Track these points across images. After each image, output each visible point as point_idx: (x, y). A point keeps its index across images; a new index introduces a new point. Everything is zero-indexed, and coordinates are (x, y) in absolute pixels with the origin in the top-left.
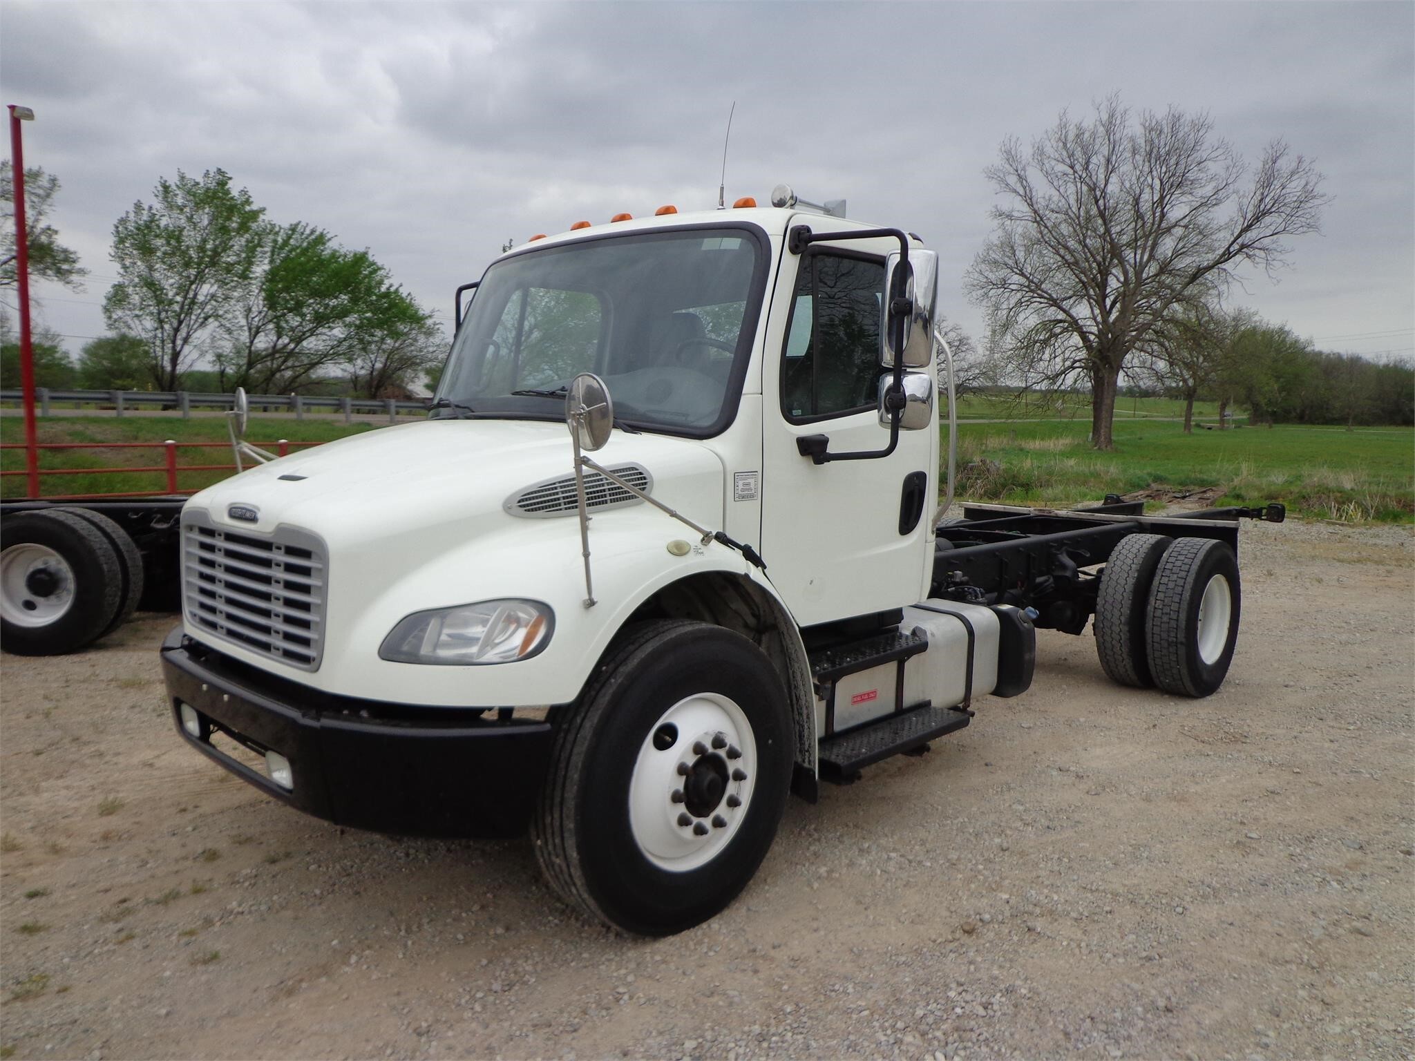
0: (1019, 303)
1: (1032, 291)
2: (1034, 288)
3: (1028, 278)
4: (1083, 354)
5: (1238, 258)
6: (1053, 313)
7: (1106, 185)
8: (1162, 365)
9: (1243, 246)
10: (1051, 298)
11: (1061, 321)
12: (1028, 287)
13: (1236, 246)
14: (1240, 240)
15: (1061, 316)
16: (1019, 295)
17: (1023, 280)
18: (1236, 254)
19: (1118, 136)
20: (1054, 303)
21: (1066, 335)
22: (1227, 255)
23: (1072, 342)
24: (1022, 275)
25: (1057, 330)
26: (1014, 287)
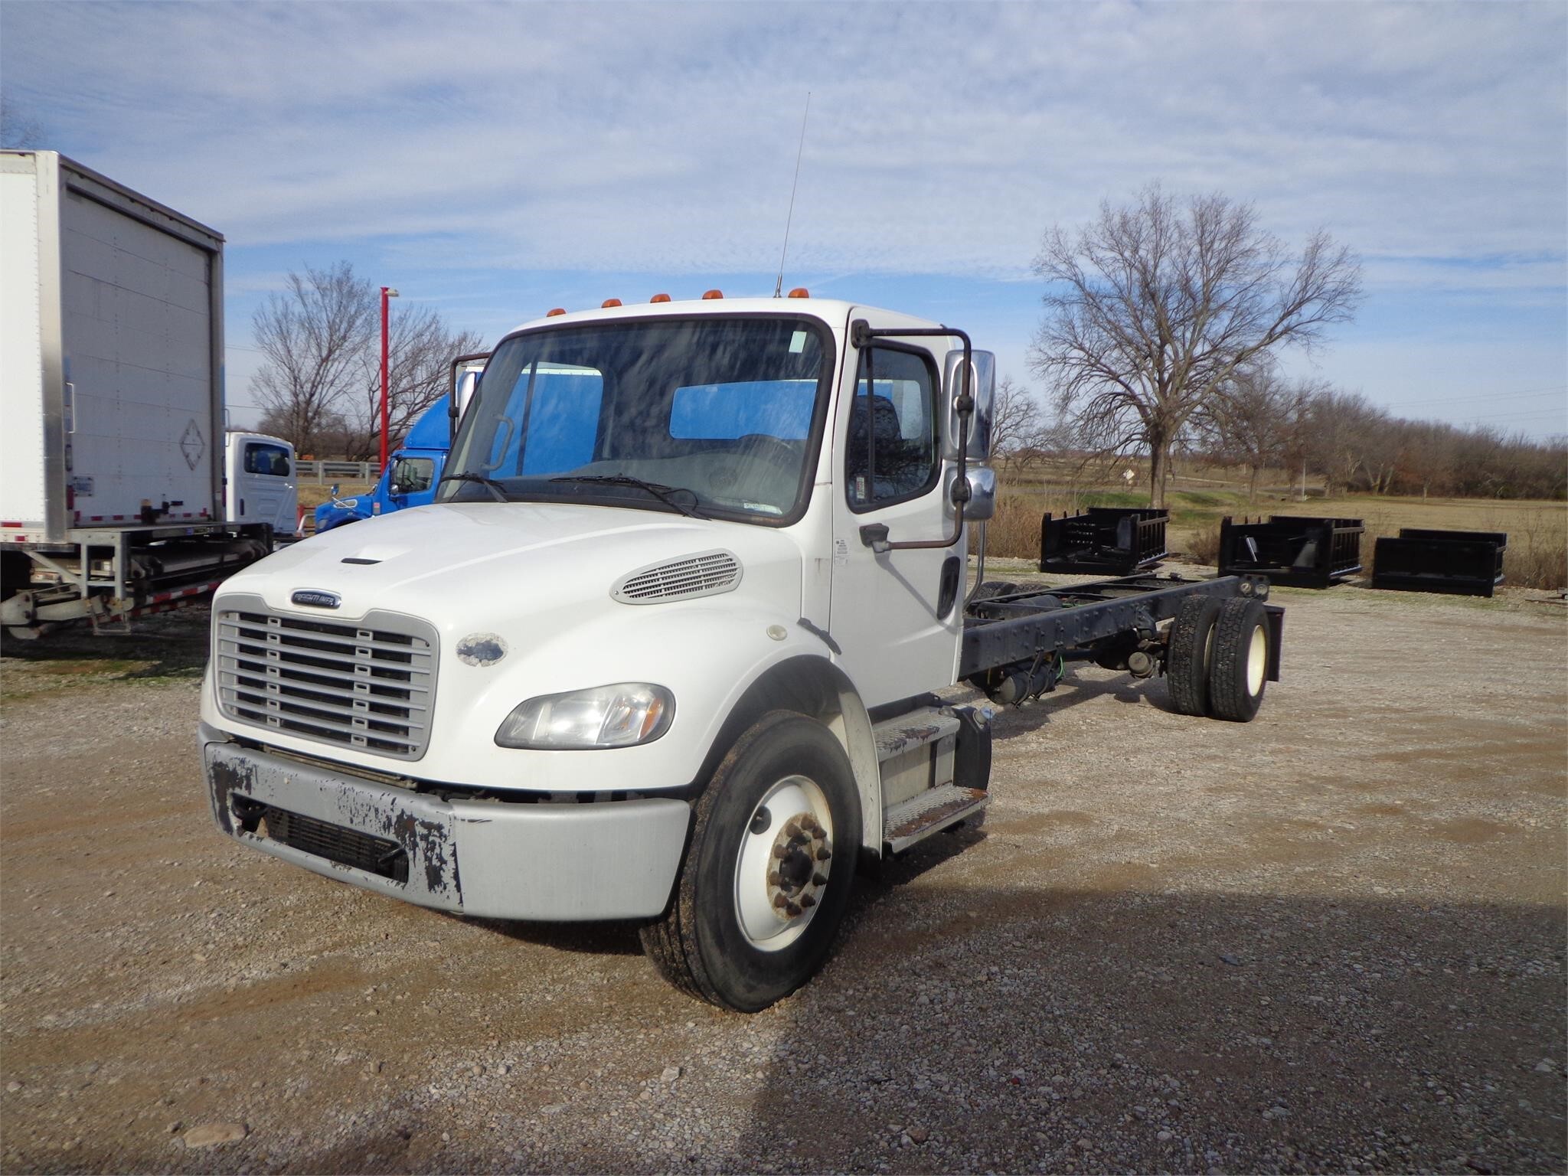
0: (1079, 377)
1: (1092, 365)
2: (1094, 362)
3: (1087, 353)
4: (1141, 427)
5: (1282, 341)
6: (1111, 386)
7: (1155, 268)
9: (1287, 330)
10: (1110, 372)
11: (1119, 394)
12: (1088, 360)
13: (1279, 329)
14: (1285, 323)
15: (1120, 388)
16: (1077, 370)
17: (1082, 354)
18: (1278, 337)
19: (1164, 224)
20: (1115, 377)
21: (1124, 409)
22: (1271, 337)
23: (1128, 416)
24: (1082, 348)
25: (1116, 403)
26: (1074, 361)
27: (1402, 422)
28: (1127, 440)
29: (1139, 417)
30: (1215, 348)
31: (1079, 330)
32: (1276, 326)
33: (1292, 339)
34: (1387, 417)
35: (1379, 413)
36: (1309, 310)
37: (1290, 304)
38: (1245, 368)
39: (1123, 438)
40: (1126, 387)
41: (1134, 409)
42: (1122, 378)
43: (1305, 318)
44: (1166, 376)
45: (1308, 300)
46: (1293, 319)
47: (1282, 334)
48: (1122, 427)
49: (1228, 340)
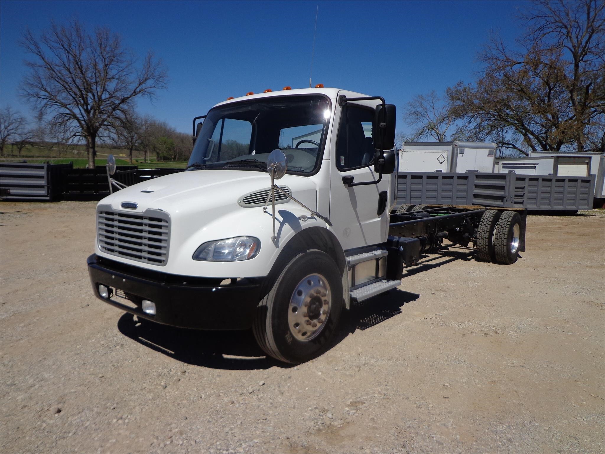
0: (46, 105)
1: (52, 99)
2: (52, 98)
3: (49, 93)
4: (80, 129)
5: (139, 95)
6: (63, 110)
8: (115, 136)
10: (61, 103)
11: (68, 114)
12: (50, 97)
13: (138, 90)
14: (140, 87)
15: (68, 111)
16: (45, 101)
17: (46, 94)
18: (138, 93)
20: (65, 106)
21: (71, 121)
22: (135, 93)
23: (73, 124)
24: (46, 91)
25: (66, 118)
26: (43, 97)
27: (180, 133)
28: (74, 135)
29: (78, 125)
30: (111, 97)
31: (44, 82)
32: (137, 88)
33: (144, 94)
34: (176, 131)
35: (173, 130)
36: (150, 83)
37: (141, 79)
38: (124, 106)
39: (72, 134)
40: (70, 110)
41: (76, 121)
42: (68, 106)
43: (148, 86)
44: (89, 107)
45: (149, 78)
46: (143, 86)
47: (140, 92)
48: (71, 129)
49: (116, 93)
